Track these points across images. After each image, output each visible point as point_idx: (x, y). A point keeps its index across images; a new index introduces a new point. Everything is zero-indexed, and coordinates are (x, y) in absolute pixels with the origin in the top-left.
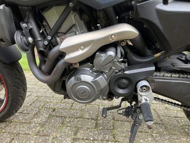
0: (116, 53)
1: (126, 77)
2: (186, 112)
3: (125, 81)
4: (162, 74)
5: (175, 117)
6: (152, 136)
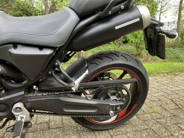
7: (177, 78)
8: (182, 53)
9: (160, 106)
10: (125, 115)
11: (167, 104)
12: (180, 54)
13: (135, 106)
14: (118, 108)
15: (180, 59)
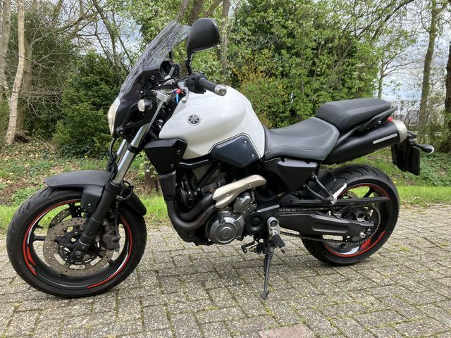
0: (251, 197)
1: (259, 216)
2: (303, 241)
3: (257, 219)
4: (284, 210)
5: (296, 256)
6: (279, 274)
7: (429, 211)
8: (433, 169)
9: (409, 244)
10: (369, 246)
11: (418, 242)
12: (429, 172)
13: (383, 233)
14: (369, 230)
15: (430, 180)
